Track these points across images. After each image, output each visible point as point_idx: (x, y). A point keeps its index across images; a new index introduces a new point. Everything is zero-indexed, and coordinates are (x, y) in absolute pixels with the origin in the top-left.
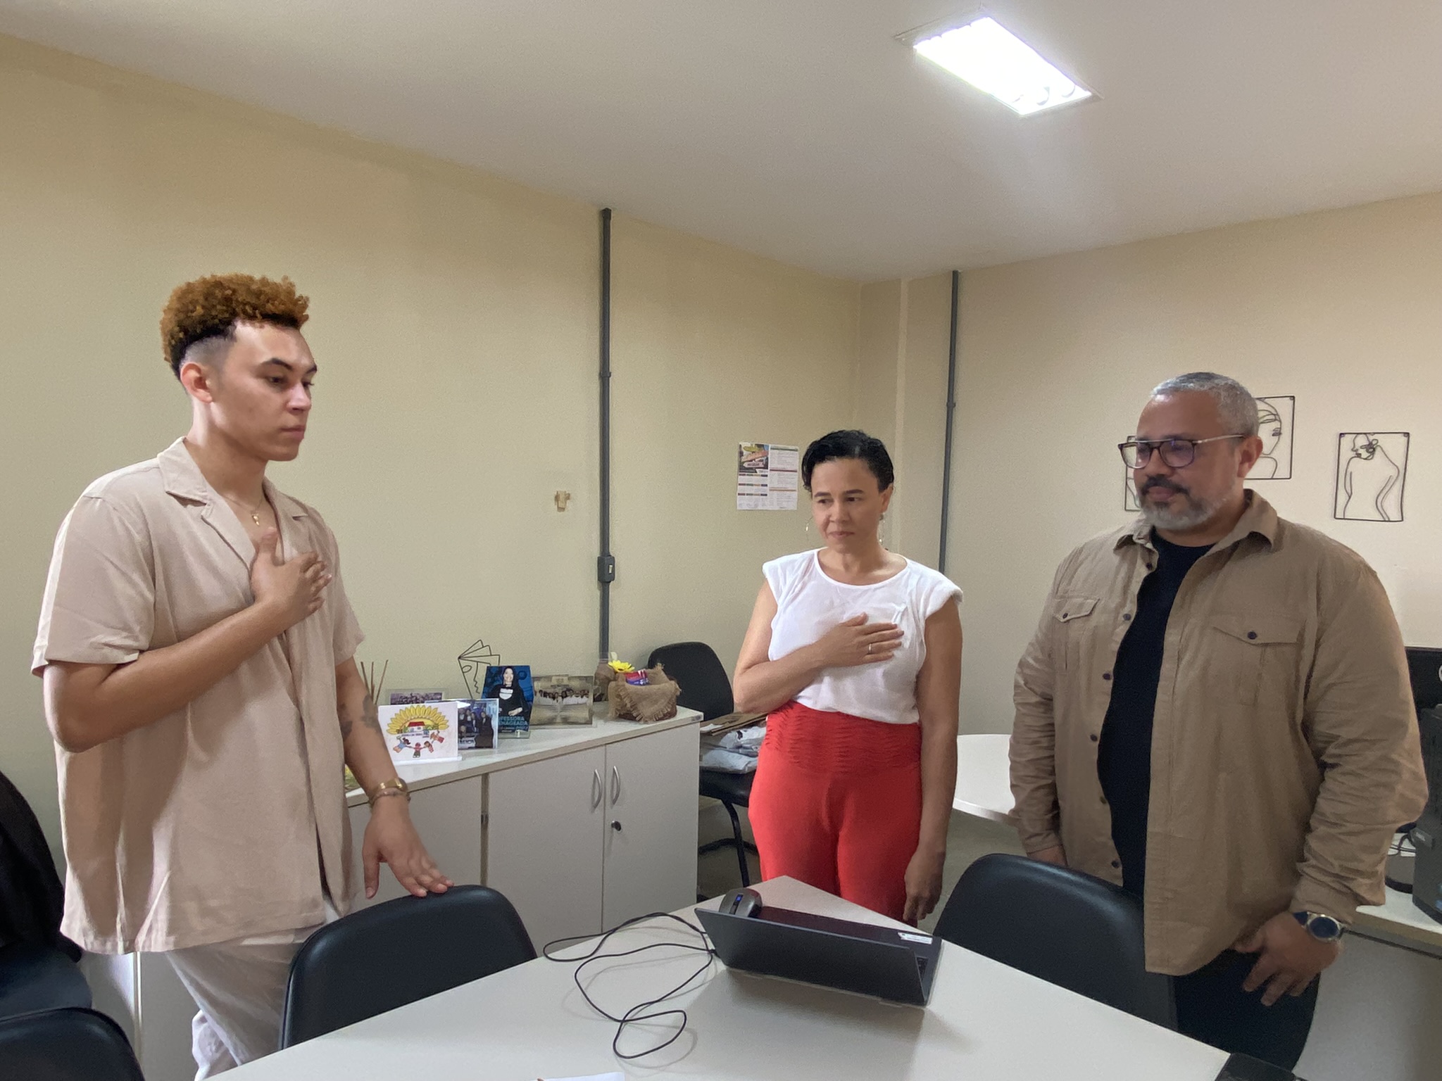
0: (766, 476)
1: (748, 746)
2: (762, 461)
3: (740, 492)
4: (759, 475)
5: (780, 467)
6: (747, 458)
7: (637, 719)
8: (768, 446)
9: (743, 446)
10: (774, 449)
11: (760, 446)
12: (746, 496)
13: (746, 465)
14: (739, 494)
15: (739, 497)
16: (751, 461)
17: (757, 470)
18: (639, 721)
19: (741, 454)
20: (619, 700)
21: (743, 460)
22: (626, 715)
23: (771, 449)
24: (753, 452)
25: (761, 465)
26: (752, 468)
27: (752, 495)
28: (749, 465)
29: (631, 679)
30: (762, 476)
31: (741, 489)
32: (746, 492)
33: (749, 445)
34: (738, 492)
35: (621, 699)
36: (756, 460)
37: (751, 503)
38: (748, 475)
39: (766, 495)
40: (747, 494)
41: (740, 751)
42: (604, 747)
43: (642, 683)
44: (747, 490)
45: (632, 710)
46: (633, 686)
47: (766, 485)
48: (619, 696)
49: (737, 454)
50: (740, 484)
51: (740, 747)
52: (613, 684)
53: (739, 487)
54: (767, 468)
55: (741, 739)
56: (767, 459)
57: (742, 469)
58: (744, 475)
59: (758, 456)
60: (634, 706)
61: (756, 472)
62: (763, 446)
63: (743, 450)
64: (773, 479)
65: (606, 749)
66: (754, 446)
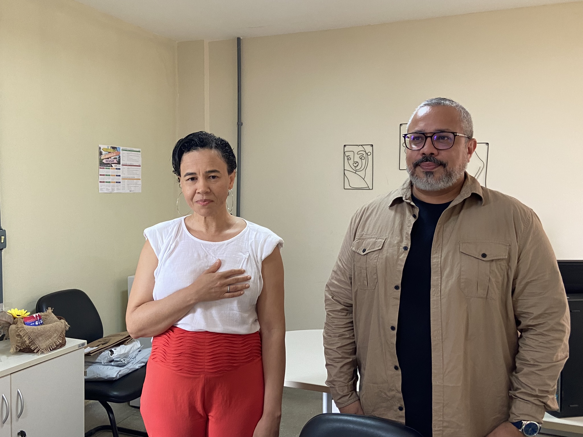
0: (119, 169)
1: (118, 359)
2: (116, 158)
3: (101, 181)
4: (114, 169)
5: (129, 163)
6: (105, 156)
7: (35, 351)
8: (120, 148)
9: (101, 148)
10: (124, 150)
11: (114, 148)
12: (105, 183)
13: (104, 161)
14: (100, 182)
15: (100, 183)
16: (108, 158)
17: (113, 165)
18: (37, 352)
19: (101, 154)
20: (19, 339)
21: (102, 158)
22: (26, 350)
23: (122, 150)
24: (109, 152)
25: (115, 161)
26: (109, 164)
27: (110, 182)
28: (107, 161)
29: (28, 322)
30: (116, 169)
31: (101, 178)
32: (105, 181)
33: (106, 147)
34: (100, 180)
35: (21, 338)
36: (112, 158)
37: (109, 188)
38: (106, 168)
39: (120, 182)
40: (106, 182)
41: (112, 363)
42: (10, 376)
43: (37, 324)
44: (106, 179)
45: (30, 345)
46: (30, 327)
47: (120, 176)
48: (19, 335)
49: (98, 153)
50: (101, 175)
51: (112, 361)
52: (13, 327)
53: (100, 176)
54: (120, 164)
55: (113, 355)
56: (120, 157)
57: (102, 164)
58: (104, 168)
59: (113, 155)
60: (32, 342)
61: (112, 166)
62: (116, 148)
63: (101, 150)
64: (124, 171)
65: (11, 377)
66: (110, 148)
